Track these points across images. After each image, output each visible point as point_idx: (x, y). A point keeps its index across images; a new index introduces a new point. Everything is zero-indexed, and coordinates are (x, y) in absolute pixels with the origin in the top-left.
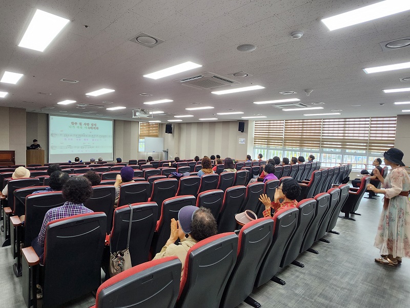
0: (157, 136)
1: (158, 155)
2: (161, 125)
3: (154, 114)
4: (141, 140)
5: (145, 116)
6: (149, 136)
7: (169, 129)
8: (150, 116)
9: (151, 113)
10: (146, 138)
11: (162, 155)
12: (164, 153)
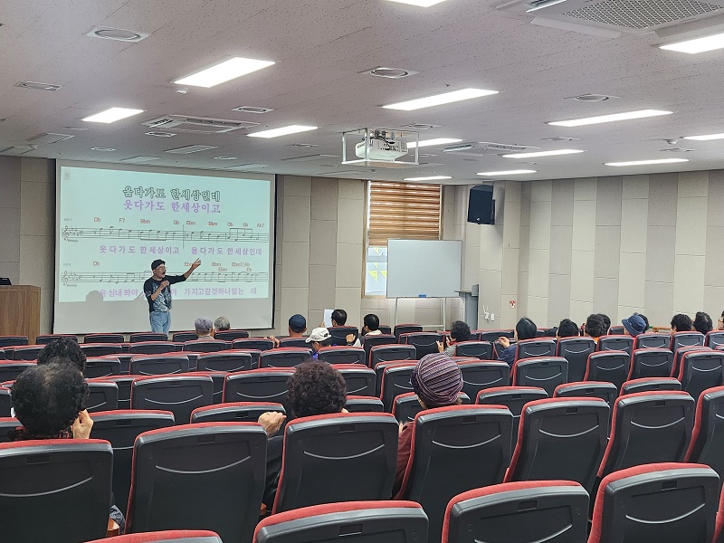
0: (435, 236)
1: (440, 309)
2: (451, 190)
3: (422, 150)
4: (373, 251)
5: (390, 157)
6: (404, 234)
7: (482, 207)
8: (409, 156)
9: (411, 145)
10: (391, 241)
11: (454, 309)
12: (461, 302)
